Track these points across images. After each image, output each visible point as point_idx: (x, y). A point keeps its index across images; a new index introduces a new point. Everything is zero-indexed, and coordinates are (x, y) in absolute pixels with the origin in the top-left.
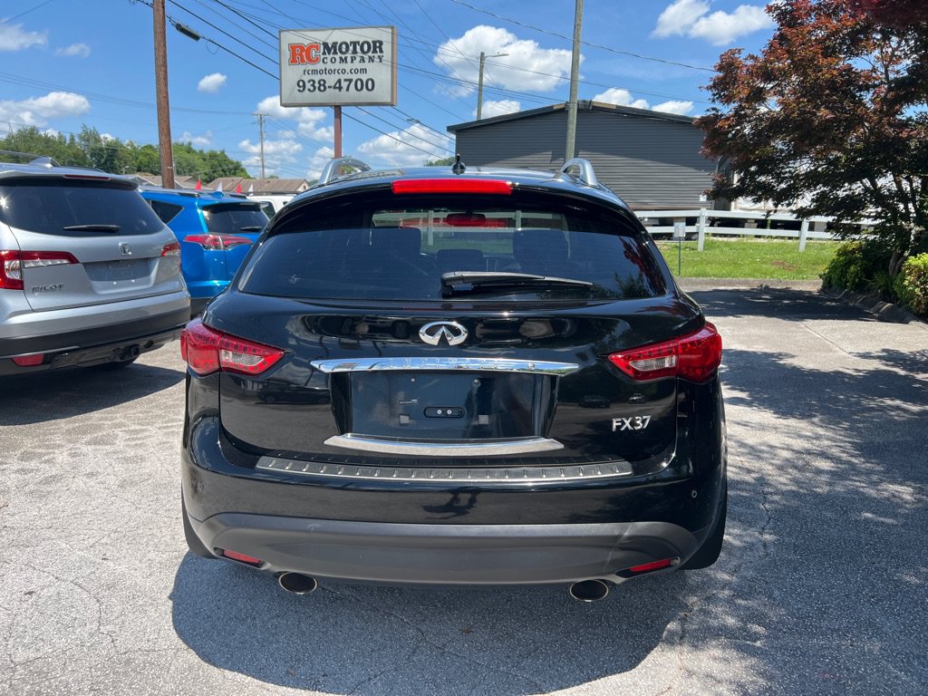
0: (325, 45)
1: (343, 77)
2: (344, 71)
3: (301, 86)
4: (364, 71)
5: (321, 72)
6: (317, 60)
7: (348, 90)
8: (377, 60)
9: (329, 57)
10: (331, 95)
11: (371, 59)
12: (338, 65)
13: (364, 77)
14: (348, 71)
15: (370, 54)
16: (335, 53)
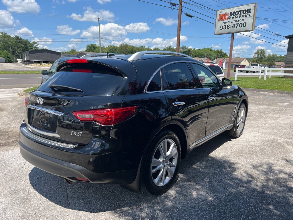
0: (231, 13)
1: (235, 23)
2: (236, 21)
3: (222, 28)
4: (243, 20)
5: (228, 22)
6: (227, 19)
7: (237, 27)
8: (248, 15)
9: (232, 17)
10: (231, 30)
11: (246, 16)
12: (234, 19)
13: (243, 22)
14: (237, 21)
15: (246, 14)
16: (234, 15)
